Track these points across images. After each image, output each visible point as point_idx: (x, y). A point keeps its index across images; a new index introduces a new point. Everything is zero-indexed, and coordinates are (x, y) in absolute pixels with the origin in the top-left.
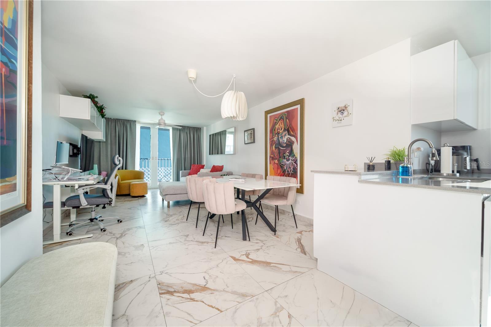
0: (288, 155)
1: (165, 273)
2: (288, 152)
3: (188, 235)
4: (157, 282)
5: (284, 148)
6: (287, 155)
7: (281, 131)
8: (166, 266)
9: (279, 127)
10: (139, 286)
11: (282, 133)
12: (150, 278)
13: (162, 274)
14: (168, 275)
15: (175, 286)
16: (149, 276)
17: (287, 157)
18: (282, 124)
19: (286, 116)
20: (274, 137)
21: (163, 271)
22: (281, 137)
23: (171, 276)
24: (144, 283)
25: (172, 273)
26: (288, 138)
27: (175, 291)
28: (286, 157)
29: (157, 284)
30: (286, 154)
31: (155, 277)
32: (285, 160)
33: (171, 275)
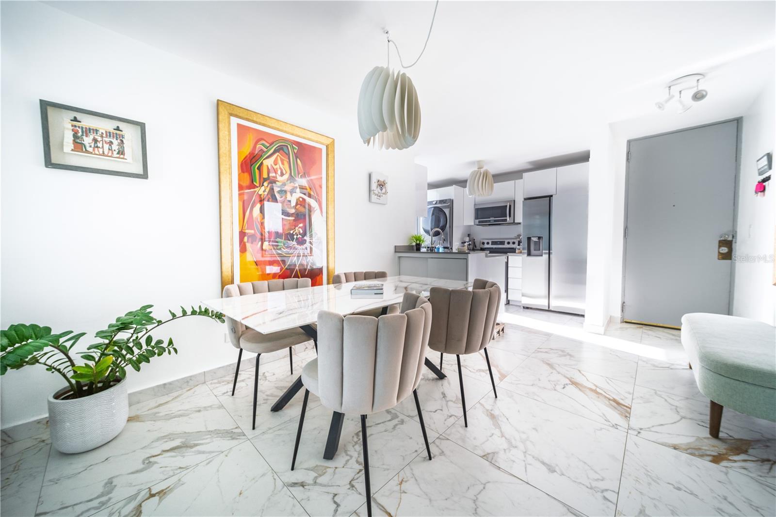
0: (301, 232)
1: (609, 422)
2: (300, 227)
3: (482, 457)
4: (629, 421)
5: (289, 216)
6: (299, 232)
7: (279, 178)
8: (601, 429)
9: (275, 167)
10: (661, 433)
11: (284, 184)
12: (639, 433)
13: (616, 425)
14: (606, 418)
15: (605, 403)
16: (639, 435)
17: (299, 236)
18: (283, 164)
19: (296, 151)
20: (257, 184)
21: (612, 427)
22: (280, 191)
23: (604, 414)
24: (650, 431)
25: (600, 416)
26: (301, 199)
27: (610, 399)
28: (295, 237)
29: (629, 418)
30: (297, 231)
31: (629, 428)
32: (295, 242)
33: (602, 415)
